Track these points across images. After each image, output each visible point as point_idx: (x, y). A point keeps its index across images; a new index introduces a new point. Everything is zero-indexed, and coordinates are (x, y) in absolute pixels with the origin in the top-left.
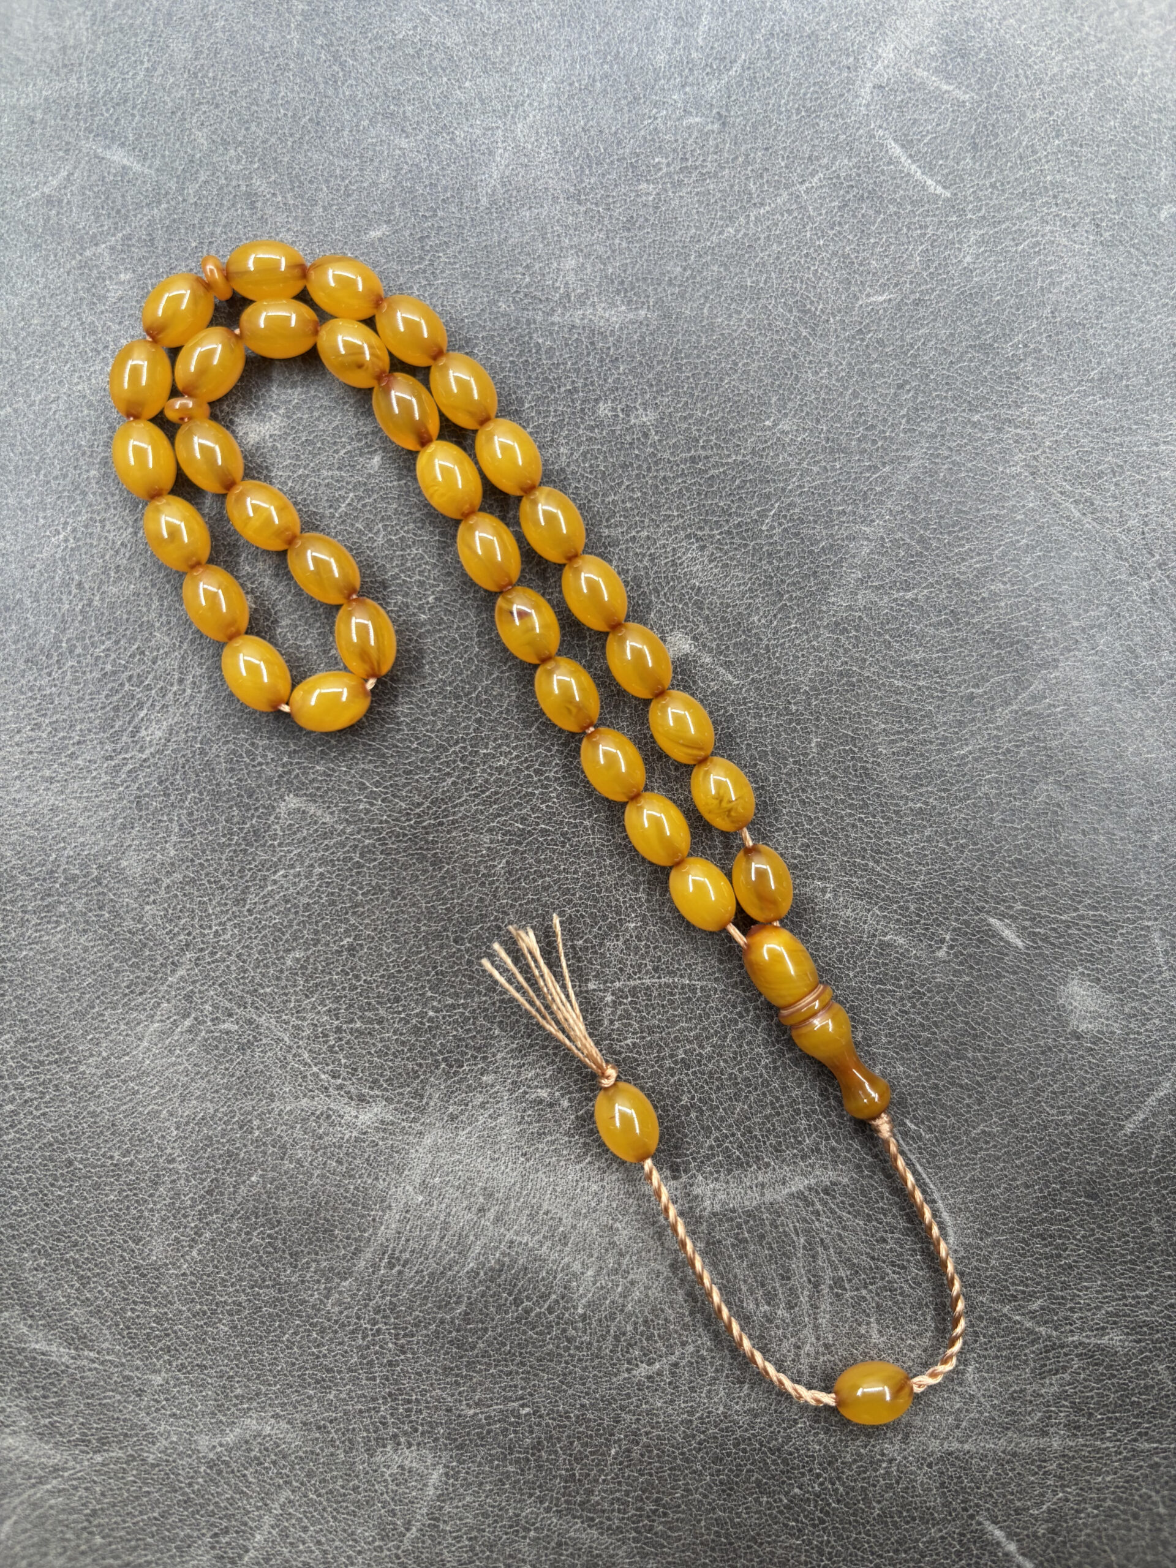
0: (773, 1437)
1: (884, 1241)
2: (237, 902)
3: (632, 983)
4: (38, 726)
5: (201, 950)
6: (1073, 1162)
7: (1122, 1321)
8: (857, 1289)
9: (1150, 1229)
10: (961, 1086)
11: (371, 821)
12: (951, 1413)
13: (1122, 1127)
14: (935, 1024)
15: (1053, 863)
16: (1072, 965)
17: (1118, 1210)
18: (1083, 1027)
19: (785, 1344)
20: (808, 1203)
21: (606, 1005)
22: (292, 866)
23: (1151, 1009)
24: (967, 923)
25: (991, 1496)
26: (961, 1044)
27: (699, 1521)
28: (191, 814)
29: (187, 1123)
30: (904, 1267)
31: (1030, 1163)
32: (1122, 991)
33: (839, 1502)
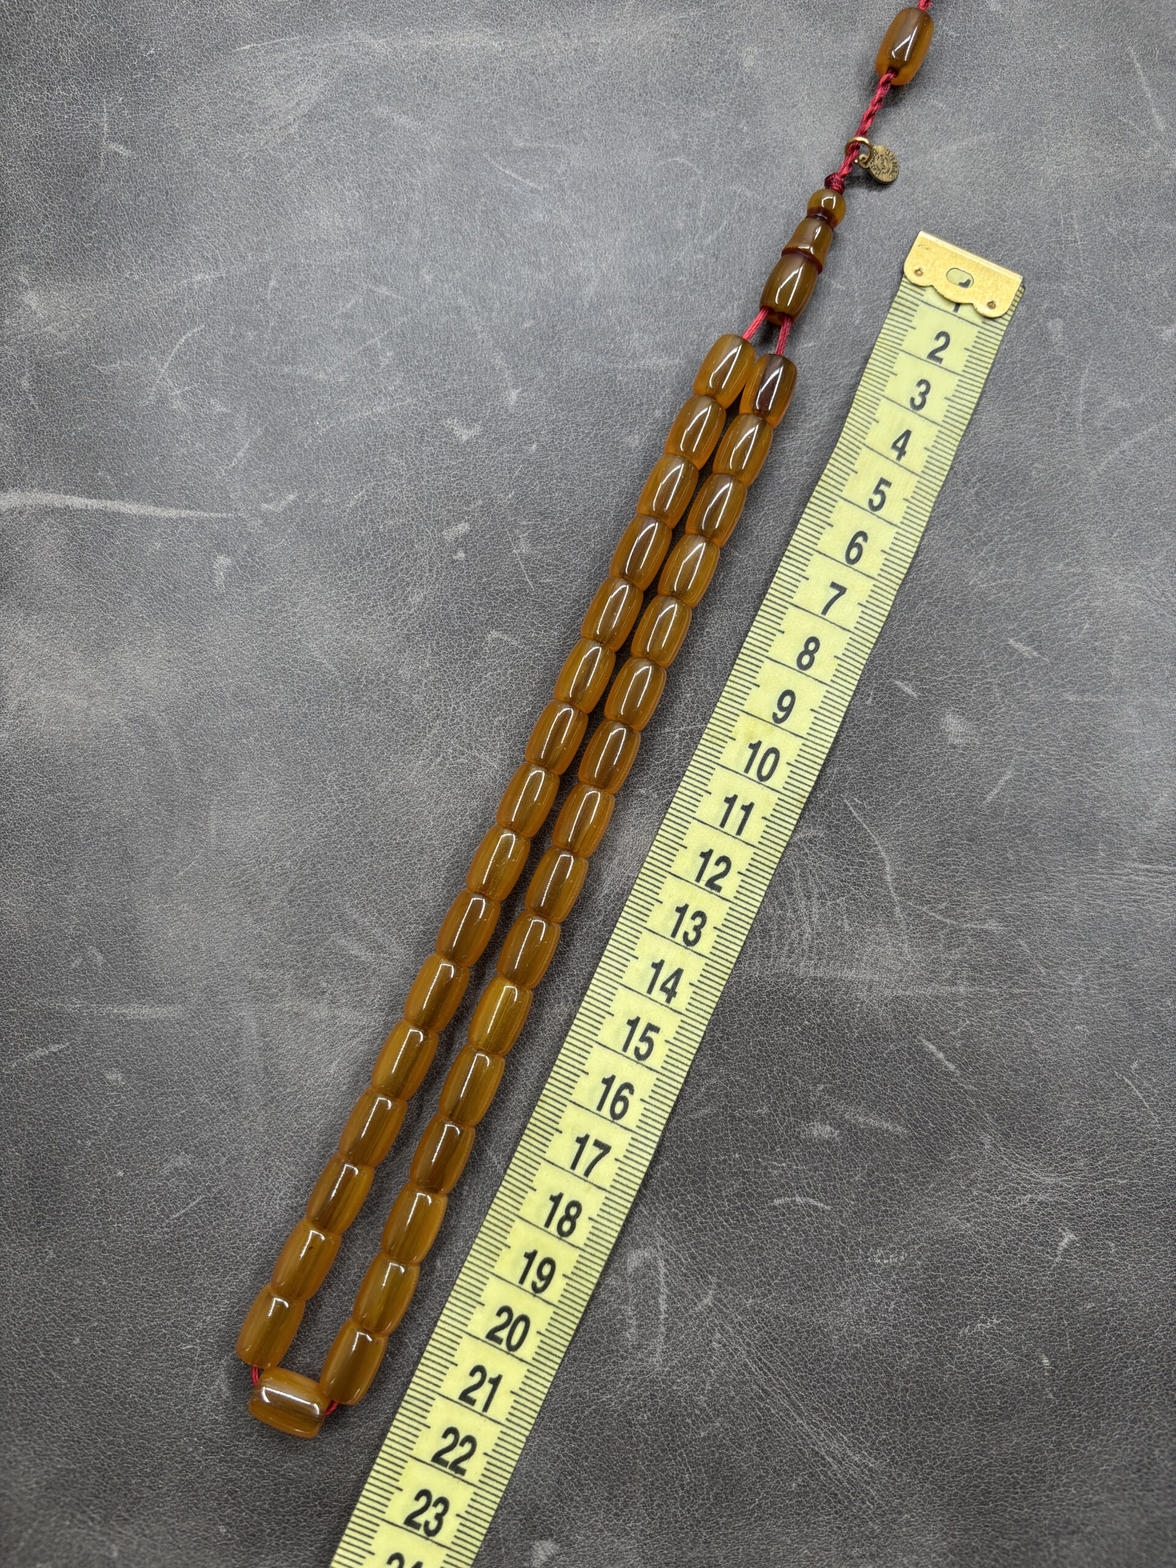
0: (790, 990)
1: (848, 870)
2: (465, 690)
3: (690, 727)
4: (350, 598)
5: (445, 718)
6: (957, 819)
7: (995, 914)
8: (834, 900)
9: (1008, 858)
10: (886, 778)
11: (539, 643)
12: (896, 973)
13: (985, 799)
14: (868, 742)
15: (931, 648)
16: (947, 706)
17: (987, 847)
18: (957, 742)
19: (793, 934)
20: (801, 849)
21: (676, 740)
22: (495, 670)
23: (996, 729)
24: (883, 684)
25: (925, 1023)
26: (884, 753)
27: (749, 1043)
28: (438, 643)
29: (439, 817)
30: (861, 886)
31: (933, 821)
32: (978, 720)
33: (832, 1029)
